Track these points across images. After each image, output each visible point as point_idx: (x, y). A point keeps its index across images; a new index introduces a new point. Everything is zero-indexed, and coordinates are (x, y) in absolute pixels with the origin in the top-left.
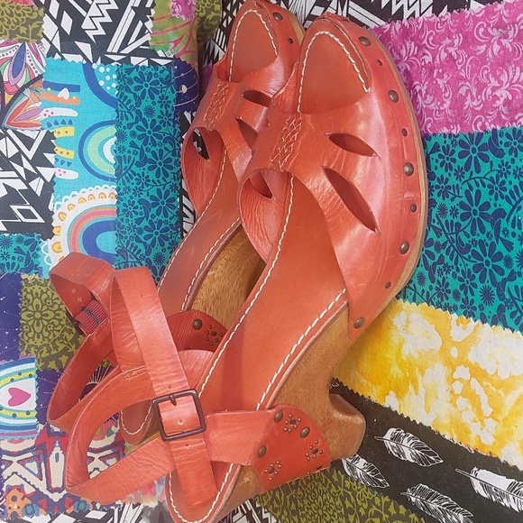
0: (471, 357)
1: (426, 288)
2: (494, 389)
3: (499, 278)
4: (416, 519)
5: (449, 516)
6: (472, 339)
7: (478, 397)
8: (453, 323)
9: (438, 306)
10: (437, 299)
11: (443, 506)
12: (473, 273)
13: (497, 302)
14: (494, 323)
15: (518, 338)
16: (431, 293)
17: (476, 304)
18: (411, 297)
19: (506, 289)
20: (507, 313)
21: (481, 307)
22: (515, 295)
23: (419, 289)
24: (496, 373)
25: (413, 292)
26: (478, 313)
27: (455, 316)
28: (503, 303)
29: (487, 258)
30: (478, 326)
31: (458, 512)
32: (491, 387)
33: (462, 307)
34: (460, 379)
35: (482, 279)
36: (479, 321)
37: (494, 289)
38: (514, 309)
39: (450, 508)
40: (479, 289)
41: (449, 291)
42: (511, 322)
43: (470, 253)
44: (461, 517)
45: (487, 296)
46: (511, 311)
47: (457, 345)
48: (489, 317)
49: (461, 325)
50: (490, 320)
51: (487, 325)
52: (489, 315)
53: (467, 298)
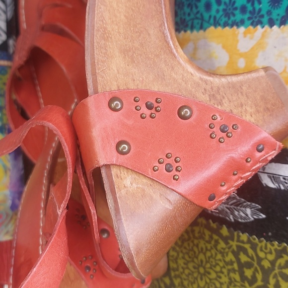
0: (259, 62)
1: (213, 13)
4: (204, 222)
5: (236, 213)
6: (260, 45)
8: (240, 36)
9: (225, 25)
10: (224, 19)
11: (231, 205)
16: (218, 16)
17: (263, 12)
18: (198, 26)
21: (269, 13)
23: (206, 16)
24: (285, 71)
25: (200, 21)
26: (265, 20)
27: (242, 29)
30: (265, 31)
31: (245, 207)
33: (249, 18)
36: (267, 27)
39: (237, 205)
41: (236, 9)
44: (249, 211)
47: (244, 55)
48: (277, 20)
49: (249, 36)
50: (279, 22)
51: (275, 27)
52: (277, 17)
53: (254, 9)
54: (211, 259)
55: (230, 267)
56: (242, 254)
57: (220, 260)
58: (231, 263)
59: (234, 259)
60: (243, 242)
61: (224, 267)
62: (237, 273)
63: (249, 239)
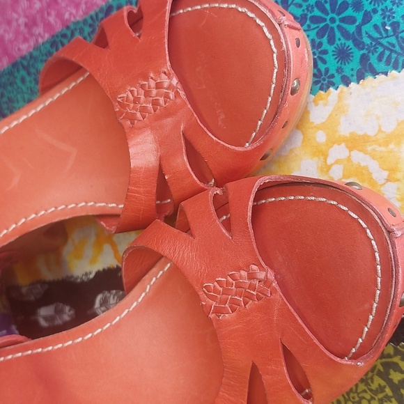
0: (344, 130)
2: (383, 149)
3: (351, 28)
6: (339, 109)
7: (366, 168)
12: (317, 41)
13: (357, 54)
14: (360, 77)
15: (394, 78)
17: (332, 71)
19: (364, 34)
20: (373, 59)
21: (339, 70)
22: (376, 35)
24: (380, 131)
26: (337, 79)
28: (365, 51)
29: (331, 15)
30: (341, 92)
32: (379, 149)
33: (316, 82)
34: (337, 162)
35: (331, 41)
36: (342, 87)
37: (350, 43)
38: (380, 49)
40: (331, 53)
42: (380, 66)
43: (308, 22)
45: (343, 55)
46: (376, 55)
47: (322, 127)
48: (352, 75)
49: (321, 102)
50: (355, 77)
51: (353, 85)
52: (351, 72)
53: (319, 70)
54: (352, 395)
55: (381, 396)
56: (392, 372)
57: (365, 391)
58: (381, 389)
59: (383, 383)
60: (389, 356)
61: (373, 398)
62: (393, 400)
63: (395, 349)
